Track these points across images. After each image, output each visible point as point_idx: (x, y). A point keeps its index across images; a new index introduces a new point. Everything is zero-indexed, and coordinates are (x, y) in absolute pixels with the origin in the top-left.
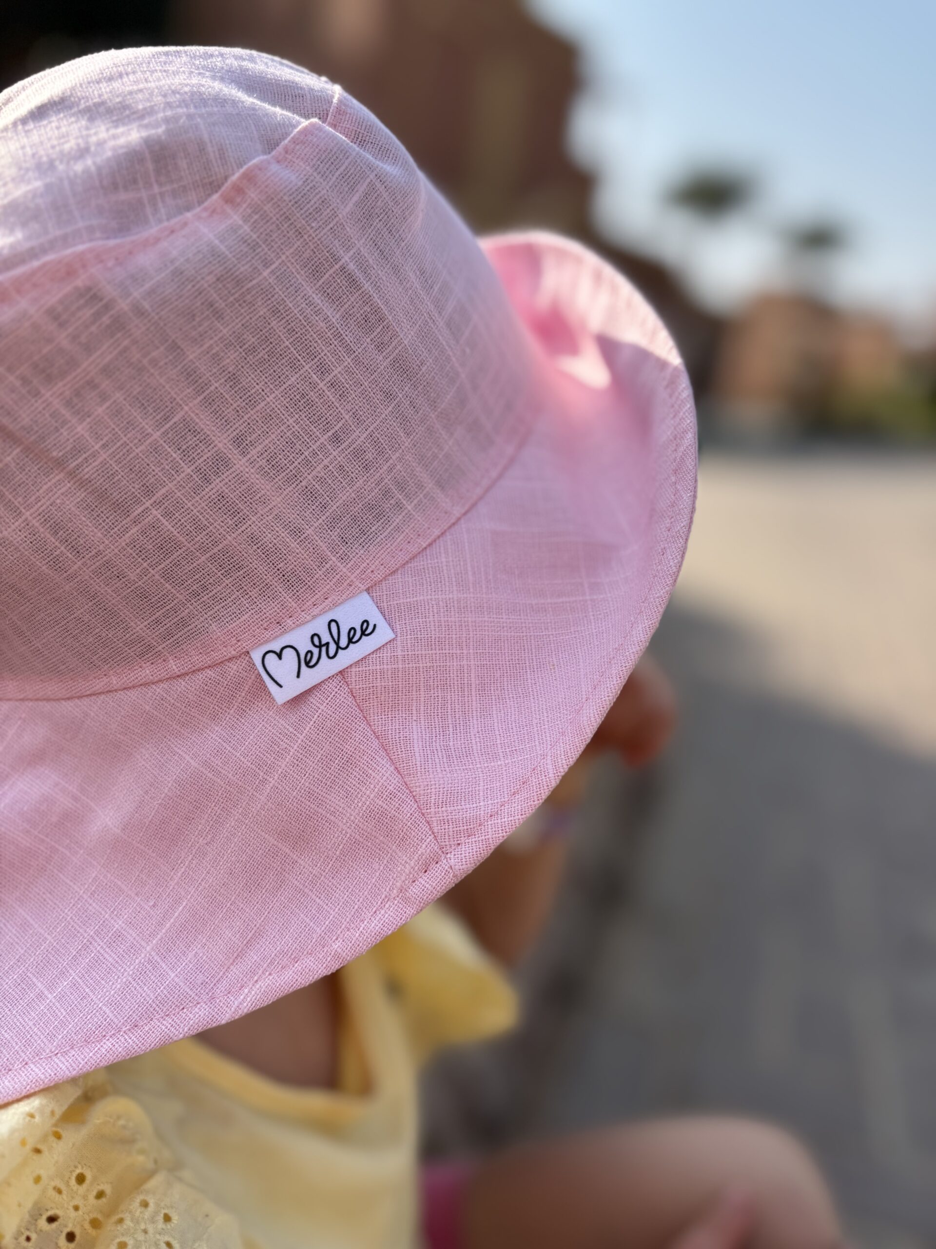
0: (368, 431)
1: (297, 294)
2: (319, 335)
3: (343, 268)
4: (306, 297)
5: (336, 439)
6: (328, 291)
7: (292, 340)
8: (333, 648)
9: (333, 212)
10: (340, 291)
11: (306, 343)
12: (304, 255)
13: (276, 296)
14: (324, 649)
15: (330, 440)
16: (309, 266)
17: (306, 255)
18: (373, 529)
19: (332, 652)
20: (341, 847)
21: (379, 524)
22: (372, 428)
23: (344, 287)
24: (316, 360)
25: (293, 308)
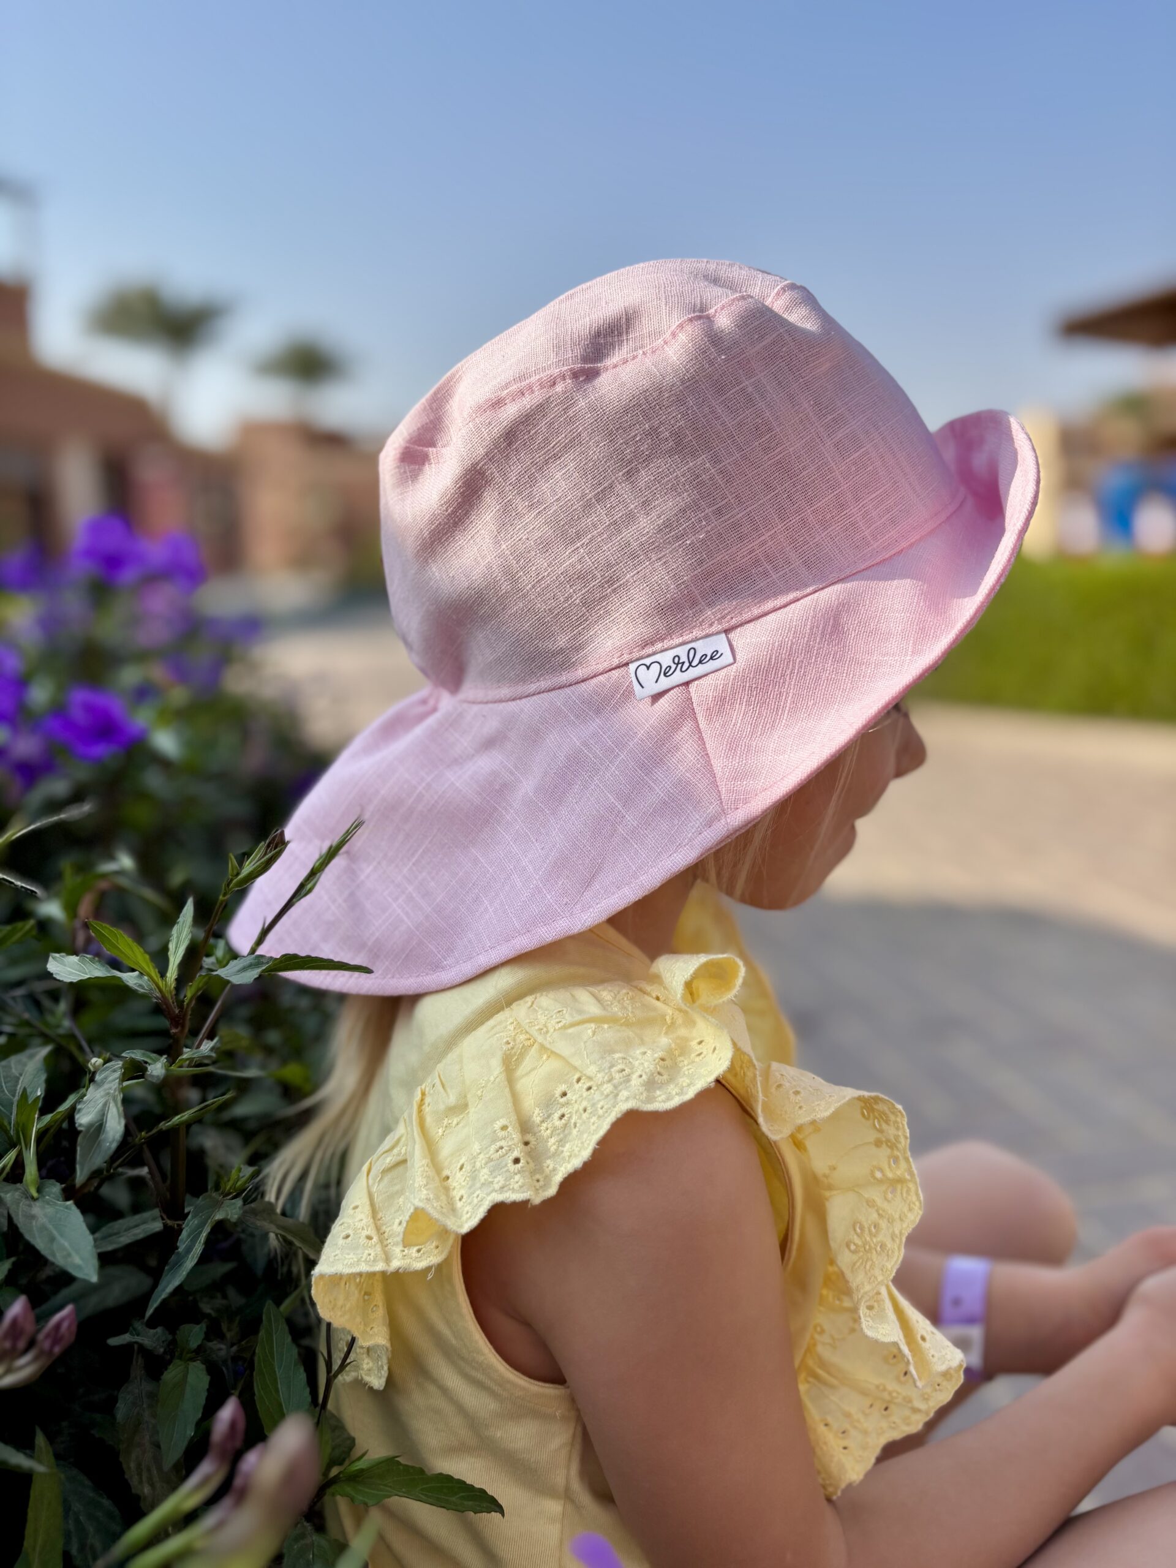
0: (746, 511)
1: (703, 404)
2: (717, 434)
3: (743, 389)
4: (710, 407)
5: (719, 512)
6: (729, 405)
7: (695, 436)
8: (686, 665)
9: (741, 350)
10: (738, 405)
11: (706, 439)
12: (713, 378)
13: (687, 404)
14: (680, 666)
15: (714, 513)
16: (716, 386)
17: (715, 378)
18: (740, 587)
19: (684, 668)
20: (654, 806)
21: (745, 584)
22: (750, 509)
23: (741, 403)
24: (711, 452)
25: (699, 413)
